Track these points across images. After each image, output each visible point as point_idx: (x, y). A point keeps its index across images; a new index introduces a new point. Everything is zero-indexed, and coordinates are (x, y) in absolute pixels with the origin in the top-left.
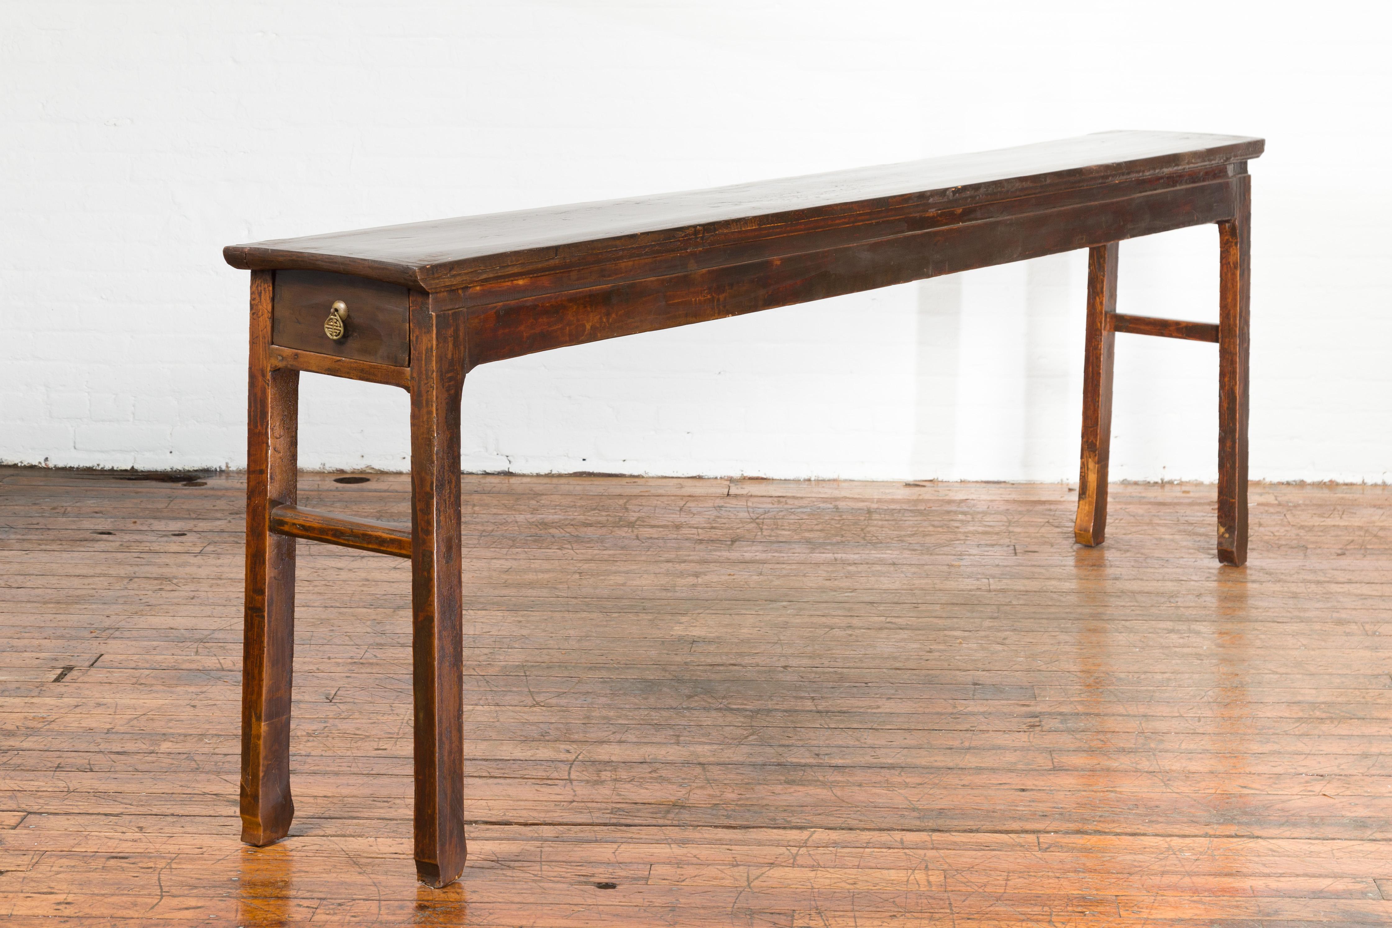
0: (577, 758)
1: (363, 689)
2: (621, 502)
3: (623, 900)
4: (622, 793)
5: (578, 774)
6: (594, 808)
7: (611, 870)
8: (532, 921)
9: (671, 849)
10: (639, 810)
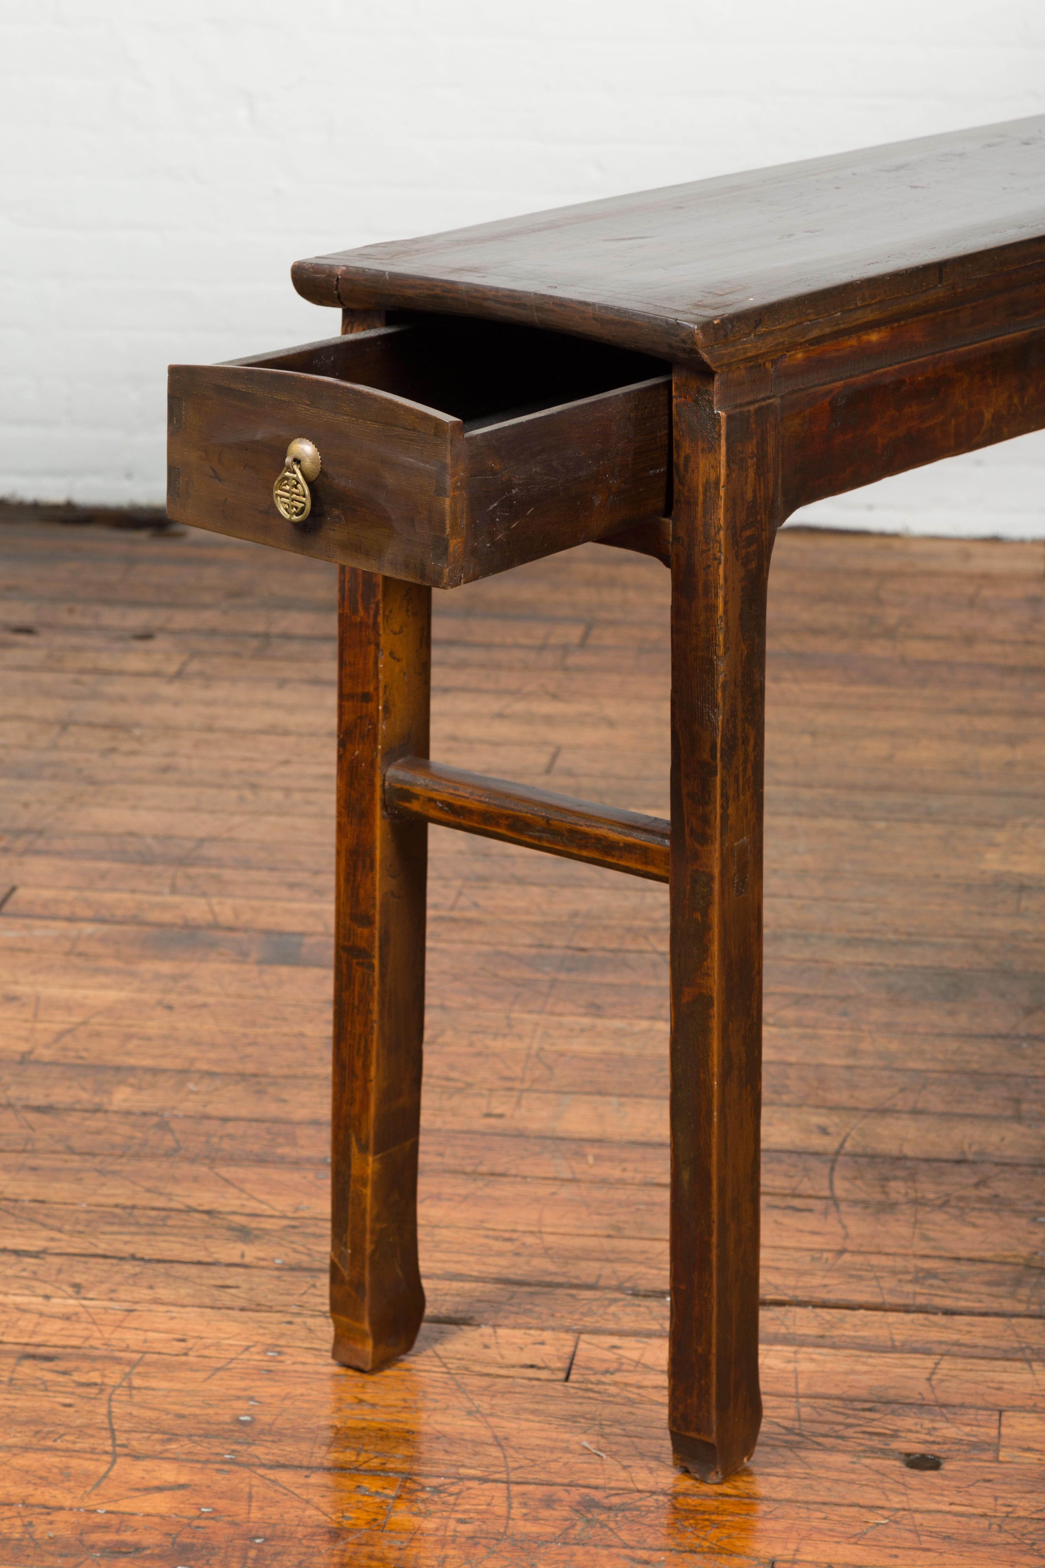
0: (842, 1146)
1: (456, 978)
2: (870, 585)
3: (958, 1500)
4: (932, 1234)
5: (847, 1185)
6: (883, 1268)
7: (928, 1424)
8: (792, 1546)
9: (1033, 1372)
10: (963, 1278)
